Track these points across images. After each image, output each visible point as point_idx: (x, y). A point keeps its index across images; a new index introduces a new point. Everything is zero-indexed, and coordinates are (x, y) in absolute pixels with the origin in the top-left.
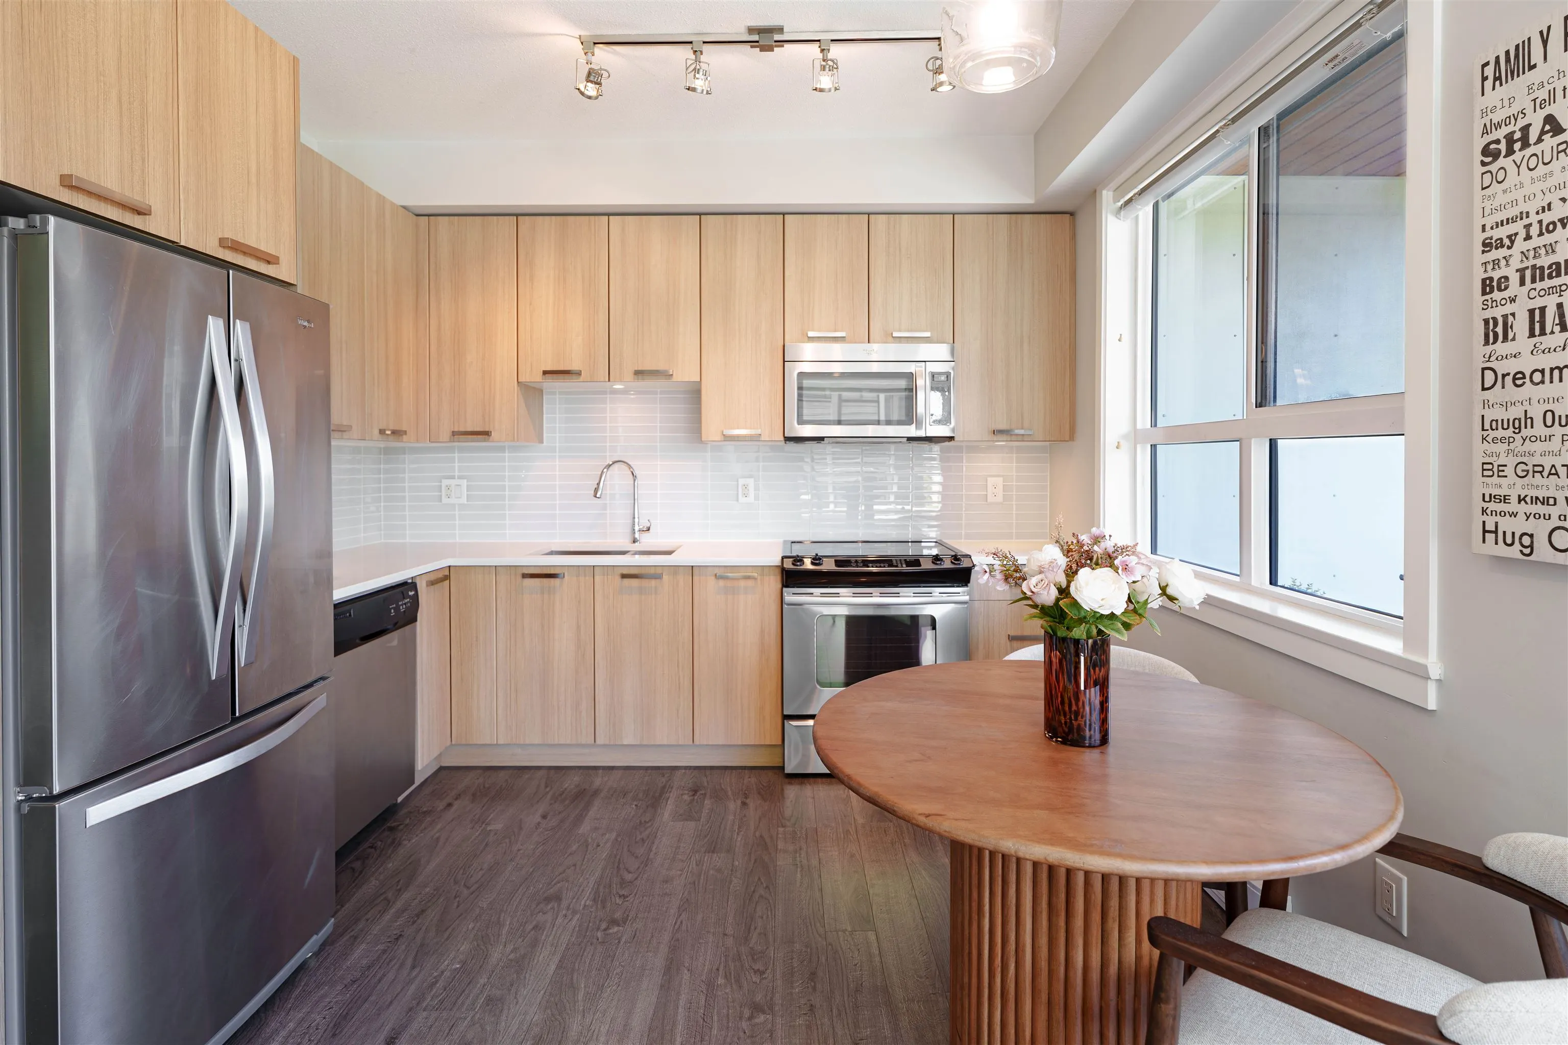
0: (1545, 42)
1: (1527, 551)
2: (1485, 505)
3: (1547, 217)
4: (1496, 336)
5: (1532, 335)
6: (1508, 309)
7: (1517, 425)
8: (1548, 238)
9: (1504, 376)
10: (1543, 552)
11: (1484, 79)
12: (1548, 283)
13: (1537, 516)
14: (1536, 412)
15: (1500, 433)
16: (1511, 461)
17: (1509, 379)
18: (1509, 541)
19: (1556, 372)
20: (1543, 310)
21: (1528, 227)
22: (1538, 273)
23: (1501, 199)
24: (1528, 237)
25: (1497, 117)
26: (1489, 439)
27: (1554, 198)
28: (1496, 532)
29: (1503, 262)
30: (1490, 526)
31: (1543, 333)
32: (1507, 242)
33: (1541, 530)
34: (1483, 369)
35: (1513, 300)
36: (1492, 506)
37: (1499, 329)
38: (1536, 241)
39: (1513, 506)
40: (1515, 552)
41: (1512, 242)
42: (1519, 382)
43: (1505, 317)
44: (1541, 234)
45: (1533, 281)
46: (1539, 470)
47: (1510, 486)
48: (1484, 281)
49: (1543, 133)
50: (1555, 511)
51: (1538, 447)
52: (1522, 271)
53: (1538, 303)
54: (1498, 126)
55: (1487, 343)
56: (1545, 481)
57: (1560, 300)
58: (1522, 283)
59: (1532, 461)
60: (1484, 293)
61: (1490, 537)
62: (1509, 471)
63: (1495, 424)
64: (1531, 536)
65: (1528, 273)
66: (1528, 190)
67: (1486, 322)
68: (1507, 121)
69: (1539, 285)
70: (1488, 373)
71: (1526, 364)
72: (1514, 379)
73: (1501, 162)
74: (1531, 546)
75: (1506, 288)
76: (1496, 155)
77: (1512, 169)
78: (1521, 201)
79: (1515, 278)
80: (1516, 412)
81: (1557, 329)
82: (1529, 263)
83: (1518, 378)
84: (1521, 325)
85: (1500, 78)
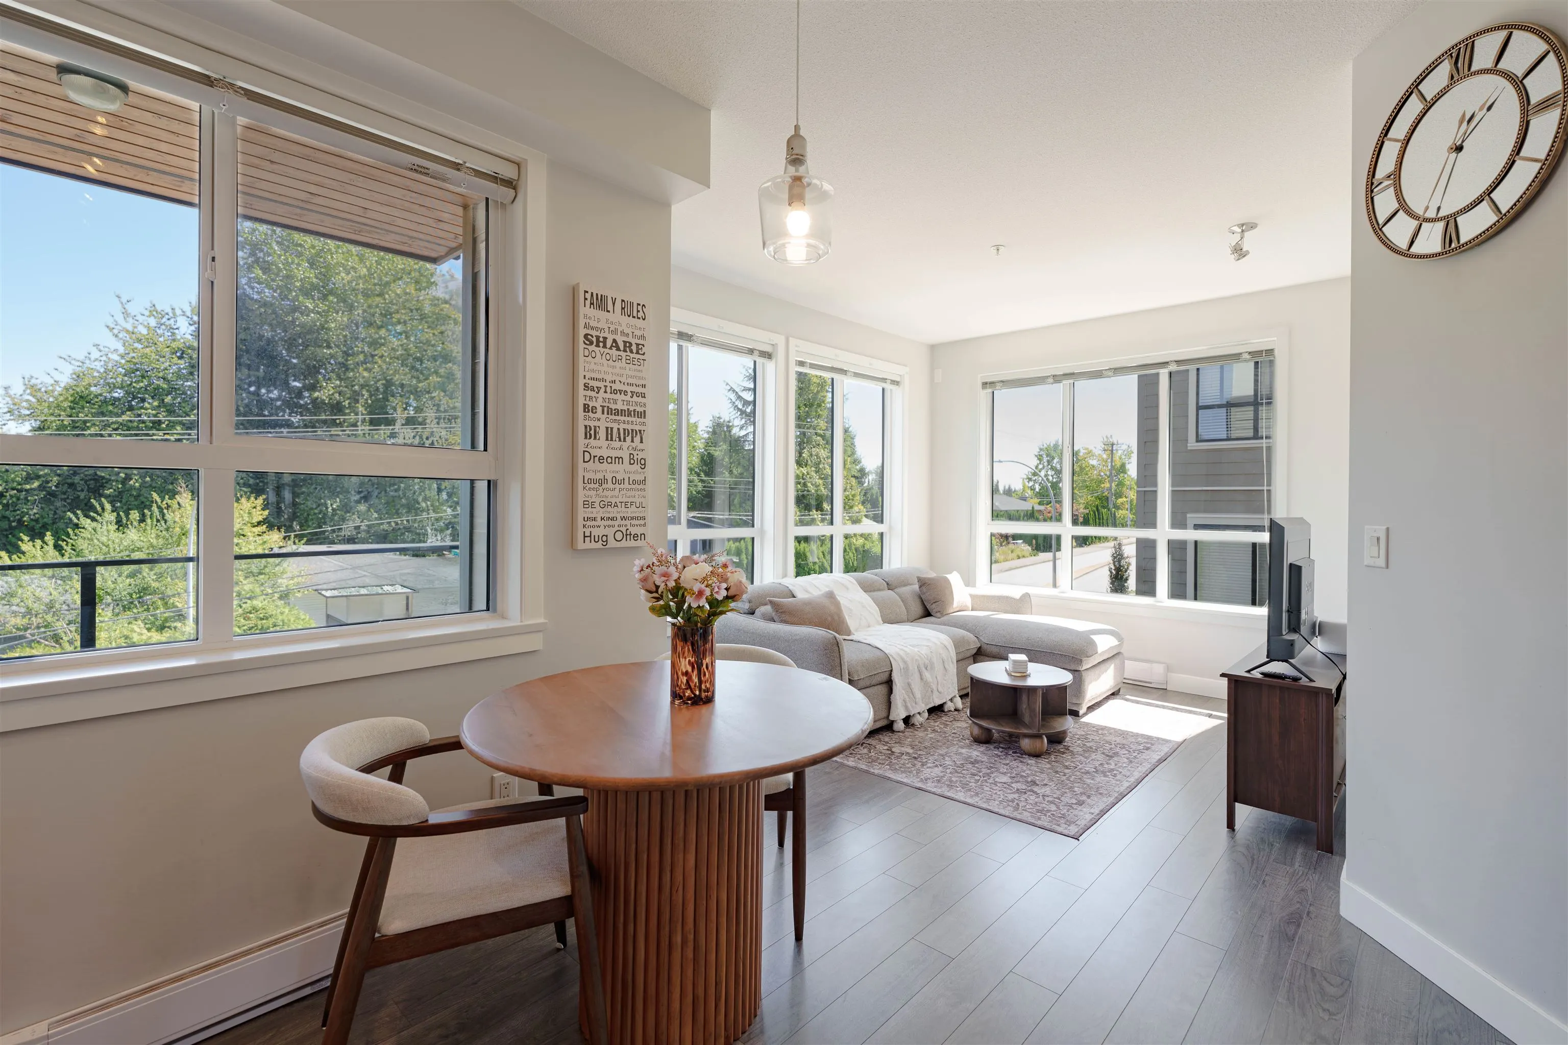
0: (614, 304)
1: (605, 544)
2: (585, 523)
3: (614, 387)
4: (590, 435)
5: (607, 439)
6: (597, 423)
7: (601, 482)
8: (613, 396)
9: (594, 457)
10: (612, 543)
11: (586, 299)
12: (613, 417)
13: (609, 526)
14: (609, 476)
15: (592, 486)
16: (598, 500)
17: (597, 459)
18: (596, 540)
19: (617, 459)
20: (612, 429)
21: (606, 386)
22: (610, 411)
23: (593, 366)
24: (606, 392)
25: (593, 324)
26: (587, 488)
27: (617, 379)
28: (590, 536)
29: (594, 399)
30: (587, 534)
31: (612, 440)
32: (596, 389)
33: (610, 532)
34: (584, 451)
35: (599, 420)
36: (589, 523)
37: (592, 432)
38: (608, 396)
39: (599, 522)
40: (599, 545)
41: (599, 391)
42: (601, 461)
43: (595, 427)
44: (611, 393)
45: (608, 414)
46: (610, 504)
47: (597, 512)
48: (585, 405)
49: (612, 346)
50: (616, 523)
51: (609, 493)
52: (603, 407)
53: (610, 425)
54: (592, 328)
55: (586, 438)
56: (612, 510)
57: (619, 427)
58: (603, 413)
59: (607, 500)
60: (585, 411)
61: (587, 539)
62: (597, 505)
63: (590, 481)
64: (607, 536)
65: (606, 409)
66: (605, 368)
67: (586, 427)
68: (597, 329)
69: (609, 416)
70: (587, 454)
71: (605, 453)
72: (599, 459)
73: (593, 348)
74: (607, 541)
75: (596, 413)
76: (591, 343)
77: (599, 355)
78: (603, 373)
79: (599, 410)
80: (599, 476)
81: (617, 439)
82: (606, 404)
83: (601, 459)
84: (602, 434)
85: (593, 304)
